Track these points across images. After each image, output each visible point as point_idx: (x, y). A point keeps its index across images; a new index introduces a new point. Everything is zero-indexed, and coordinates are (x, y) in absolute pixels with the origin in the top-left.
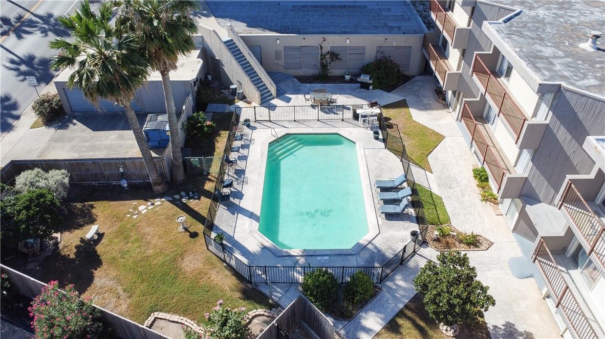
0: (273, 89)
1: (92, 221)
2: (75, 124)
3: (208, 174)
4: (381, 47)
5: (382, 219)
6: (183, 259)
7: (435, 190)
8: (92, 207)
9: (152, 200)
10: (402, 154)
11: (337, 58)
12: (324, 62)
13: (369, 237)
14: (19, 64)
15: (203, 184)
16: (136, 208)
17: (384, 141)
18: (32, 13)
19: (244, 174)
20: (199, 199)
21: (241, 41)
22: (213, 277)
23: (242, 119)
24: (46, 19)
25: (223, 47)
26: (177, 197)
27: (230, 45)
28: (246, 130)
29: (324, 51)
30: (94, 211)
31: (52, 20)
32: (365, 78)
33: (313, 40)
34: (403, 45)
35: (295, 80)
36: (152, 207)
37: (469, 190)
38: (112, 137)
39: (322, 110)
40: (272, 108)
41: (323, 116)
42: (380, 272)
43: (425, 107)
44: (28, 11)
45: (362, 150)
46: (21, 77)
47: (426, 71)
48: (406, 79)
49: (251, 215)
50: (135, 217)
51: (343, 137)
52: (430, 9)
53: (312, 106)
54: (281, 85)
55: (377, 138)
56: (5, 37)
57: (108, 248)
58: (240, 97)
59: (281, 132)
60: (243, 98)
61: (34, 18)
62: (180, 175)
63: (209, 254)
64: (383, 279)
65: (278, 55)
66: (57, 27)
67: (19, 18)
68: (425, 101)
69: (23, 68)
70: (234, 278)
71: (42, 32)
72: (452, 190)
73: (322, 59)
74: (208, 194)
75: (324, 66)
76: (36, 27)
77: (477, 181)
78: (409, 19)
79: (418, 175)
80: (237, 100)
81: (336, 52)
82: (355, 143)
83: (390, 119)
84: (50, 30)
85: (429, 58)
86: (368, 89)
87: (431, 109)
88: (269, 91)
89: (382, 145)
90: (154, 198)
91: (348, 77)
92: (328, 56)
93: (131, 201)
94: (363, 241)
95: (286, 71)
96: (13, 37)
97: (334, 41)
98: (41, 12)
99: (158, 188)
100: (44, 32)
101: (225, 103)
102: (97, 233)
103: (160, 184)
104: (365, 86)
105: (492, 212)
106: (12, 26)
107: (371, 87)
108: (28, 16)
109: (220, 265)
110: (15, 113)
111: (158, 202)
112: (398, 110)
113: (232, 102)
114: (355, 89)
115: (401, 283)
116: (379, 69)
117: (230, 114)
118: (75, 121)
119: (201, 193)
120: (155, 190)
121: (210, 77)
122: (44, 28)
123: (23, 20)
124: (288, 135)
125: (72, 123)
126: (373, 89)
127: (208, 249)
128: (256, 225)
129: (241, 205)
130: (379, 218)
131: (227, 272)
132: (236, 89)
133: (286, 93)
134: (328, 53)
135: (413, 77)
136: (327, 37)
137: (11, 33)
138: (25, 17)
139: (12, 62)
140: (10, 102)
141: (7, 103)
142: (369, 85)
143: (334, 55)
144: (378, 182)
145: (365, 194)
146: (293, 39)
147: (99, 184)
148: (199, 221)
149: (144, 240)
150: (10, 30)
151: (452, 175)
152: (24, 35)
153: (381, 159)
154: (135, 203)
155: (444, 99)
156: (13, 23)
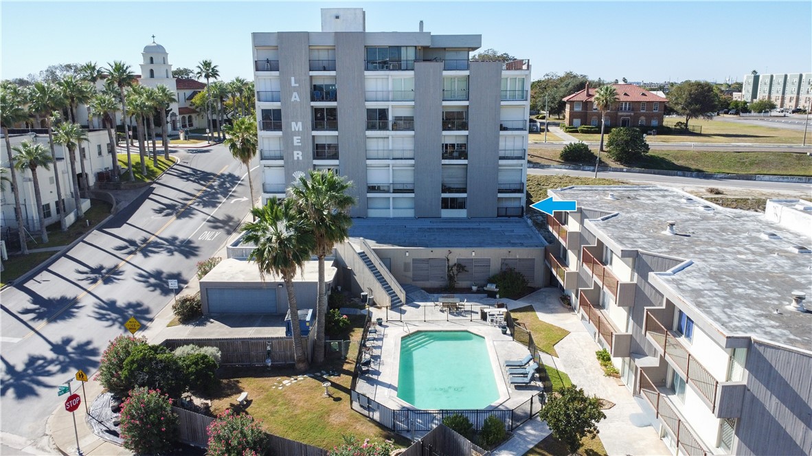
0: (402, 296)
1: (239, 391)
2: (212, 322)
3: (346, 358)
4: (505, 259)
5: (512, 389)
6: (329, 416)
7: (561, 369)
8: (238, 382)
9: (295, 377)
10: (530, 344)
11: (463, 269)
12: (451, 273)
13: (500, 401)
14: (148, 278)
15: (342, 366)
16: (280, 382)
17: (512, 335)
18: (157, 236)
19: (380, 358)
20: (339, 375)
21: (373, 252)
22: (358, 427)
23: (374, 319)
24: (172, 241)
25: (357, 257)
26: (319, 374)
27: (363, 256)
28: (378, 327)
29: (451, 263)
30: (240, 385)
31: (178, 242)
32: (492, 287)
33: (439, 253)
34: (526, 257)
35: (423, 291)
36: (295, 381)
37: (593, 369)
38: (251, 332)
39: (451, 313)
40: (402, 312)
41: (451, 317)
42: (510, 424)
43: (552, 311)
44: (153, 235)
45: (491, 342)
46: (152, 288)
47: (552, 282)
48: (532, 290)
49: (390, 386)
50: (280, 388)
51: (473, 333)
52: (548, 223)
53: (441, 311)
54: (410, 295)
55: (504, 333)
56: (132, 256)
57: (258, 409)
58: (371, 302)
59: (413, 329)
60: (374, 304)
61: (159, 241)
62: (321, 357)
63: (353, 412)
64: (512, 429)
65: (406, 266)
66: (182, 248)
67: (145, 240)
68: (551, 306)
69: (152, 280)
70: (378, 428)
71: (168, 252)
72: (577, 369)
73: (449, 271)
74: (347, 373)
75: (451, 278)
76: (162, 247)
77: (600, 362)
78: (531, 237)
79: (546, 360)
80: (367, 306)
81: (463, 264)
82: (484, 338)
83: (517, 320)
84: (176, 250)
85: (551, 266)
86: (495, 298)
87: (558, 312)
88: (399, 298)
89: (511, 338)
90: (297, 375)
91: (474, 288)
92: (455, 268)
93: (275, 378)
94: (495, 403)
95: (414, 283)
96: (139, 256)
97: (459, 254)
98: (166, 235)
99: (301, 366)
100: (171, 252)
101: (357, 308)
102: (246, 399)
103: (303, 362)
104: (492, 295)
105: (615, 384)
106: (139, 246)
107: (498, 296)
108: (153, 239)
109: (363, 419)
110: (148, 316)
111: (300, 378)
112: (525, 313)
113: (363, 308)
114: (482, 298)
115: (532, 432)
116: (505, 279)
117: (363, 316)
118: (212, 320)
119: (340, 371)
120: (298, 368)
121: (340, 288)
122: (170, 249)
123: (148, 242)
124: (418, 332)
125: (209, 321)
126: (500, 297)
127: (352, 408)
128: (394, 393)
129: (379, 379)
130: (509, 389)
131: (371, 424)
132: (367, 295)
133: (414, 301)
134: (455, 265)
135: (539, 288)
136: (452, 250)
137: (138, 252)
138: (150, 240)
139: (141, 275)
140: (142, 308)
141: (139, 309)
142: (496, 293)
143: (461, 267)
144: (506, 362)
145: (495, 372)
146: (422, 252)
147: (243, 365)
148: (341, 390)
149: (291, 404)
150: (136, 250)
151: (577, 358)
152: (150, 254)
153: (509, 348)
154: (279, 378)
155: (570, 304)
156: (139, 245)
